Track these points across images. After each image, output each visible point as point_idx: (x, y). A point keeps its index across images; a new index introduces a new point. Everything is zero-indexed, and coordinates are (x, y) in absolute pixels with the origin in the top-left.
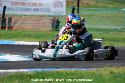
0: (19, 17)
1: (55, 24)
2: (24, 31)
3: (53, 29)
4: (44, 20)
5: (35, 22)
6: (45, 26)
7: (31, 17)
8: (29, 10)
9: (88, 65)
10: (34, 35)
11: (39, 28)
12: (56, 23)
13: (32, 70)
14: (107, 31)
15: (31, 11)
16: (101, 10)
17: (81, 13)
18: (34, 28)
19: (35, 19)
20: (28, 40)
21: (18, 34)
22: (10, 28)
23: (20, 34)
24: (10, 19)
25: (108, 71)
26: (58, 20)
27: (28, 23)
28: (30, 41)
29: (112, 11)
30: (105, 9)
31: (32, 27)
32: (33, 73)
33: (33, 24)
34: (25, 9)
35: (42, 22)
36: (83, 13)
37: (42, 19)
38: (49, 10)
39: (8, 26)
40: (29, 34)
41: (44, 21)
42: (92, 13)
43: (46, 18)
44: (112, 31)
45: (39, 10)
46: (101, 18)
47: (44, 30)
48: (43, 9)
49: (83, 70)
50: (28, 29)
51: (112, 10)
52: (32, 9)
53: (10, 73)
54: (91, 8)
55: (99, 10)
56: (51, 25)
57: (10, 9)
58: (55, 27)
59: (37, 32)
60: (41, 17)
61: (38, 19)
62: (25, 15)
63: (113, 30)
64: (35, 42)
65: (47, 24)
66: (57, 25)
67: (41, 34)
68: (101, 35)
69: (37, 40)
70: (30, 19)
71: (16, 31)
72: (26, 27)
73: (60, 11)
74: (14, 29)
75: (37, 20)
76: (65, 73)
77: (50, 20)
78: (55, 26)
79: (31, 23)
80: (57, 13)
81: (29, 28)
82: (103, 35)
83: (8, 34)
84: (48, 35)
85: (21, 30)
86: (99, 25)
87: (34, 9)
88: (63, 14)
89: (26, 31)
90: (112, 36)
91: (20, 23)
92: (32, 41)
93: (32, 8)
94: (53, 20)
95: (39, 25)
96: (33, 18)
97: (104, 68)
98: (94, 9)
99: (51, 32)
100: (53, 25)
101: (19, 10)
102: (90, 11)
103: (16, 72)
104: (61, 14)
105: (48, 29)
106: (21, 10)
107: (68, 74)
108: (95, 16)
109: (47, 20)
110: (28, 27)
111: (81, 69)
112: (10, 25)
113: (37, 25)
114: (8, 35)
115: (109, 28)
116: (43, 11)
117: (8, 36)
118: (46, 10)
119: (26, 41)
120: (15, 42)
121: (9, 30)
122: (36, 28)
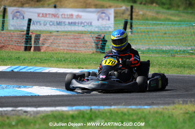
0: (49, 34)
1: (100, 44)
2: (56, 54)
3: (98, 50)
4: (85, 38)
5: (72, 41)
6: (87, 47)
7: (66, 34)
8: (63, 24)
9: (150, 102)
10: (70, 58)
11: (77, 49)
12: (101, 42)
13: (74, 108)
14: (173, 53)
15: (65, 25)
16: (165, 24)
17: (137, 28)
18: (71, 49)
19: (72, 37)
20: (63, 66)
21: (48, 58)
22: (38, 49)
23: (52, 57)
24: (38, 37)
25: (181, 109)
26: (104, 38)
27: (63, 43)
28: (65, 68)
29: (180, 26)
30: (171, 23)
31: (68, 48)
32: (76, 113)
33: (69, 43)
34: (57, 22)
35: (81, 41)
36: (140, 29)
37: (81, 37)
38: (90, 24)
39: (34, 47)
40: (63, 57)
41: (84, 40)
42: (152, 28)
43: (87, 35)
44: (180, 54)
45: (77, 24)
46: (165, 36)
47: (85, 52)
48: (82, 23)
49: (145, 108)
50: (62, 51)
51: (180, 24)
52: (67, 23)
53: (42, 112)
54: (151, 22)
55: (161, 24)
56: (94, 45)
57: (35, 23)
58: (101, 48)
59: (75, 55)
60: (80, 35)
61: (75, 37)
62: (58, 31)
63: (181, 52)
64: (73, 68)
65: (88, 43)
66: (103, 45)
67: (80, 57)
68: (165, 59)
69: (75, 66)
70: (65, 36)
71: (45, 53)
72: (60, 48)
73: (107, 25)
74: (42, 51)
75: (75, 39)
76: (119, 112)
77: (93, 37)
78: (99, 46)
79: (66, 42)
80: (102, 28)
81: (64, 49)
82: (167, 59)
83: (34, 57)
84: (91, 58)
85: (53, 52)
86: (162, 45)
87: (69, 23)
88: (110, 30)
89: (59, 53)
90: (180, 60)
91: (52, 43)
92: (68, 68)
93: (67, 21)
94: (97, 38)
95: (78, 45)
96: (70, 35)
97: (175, 105)
98: (154, 22)
99: (95, 55)
100: (97, 45)
101: (48, 23)
102: (149, 26)
103: (52, 111)
104: (108, 29)
105: (90, 50)
106: (51, 23)
107: (125, 114)
108: (157, 33)
109: (89, 39)
110: (62, 48)
111: (143, 107)
112: (38, 45)
113: (74, 45)
114: (34, 59)
115: (176, 49)
116: (83, 25)
117: (35, 61)
118: (85, 24)
119: (60, 68)
120: (45, 69)
121: (35, 52)
122: (74, 49)
